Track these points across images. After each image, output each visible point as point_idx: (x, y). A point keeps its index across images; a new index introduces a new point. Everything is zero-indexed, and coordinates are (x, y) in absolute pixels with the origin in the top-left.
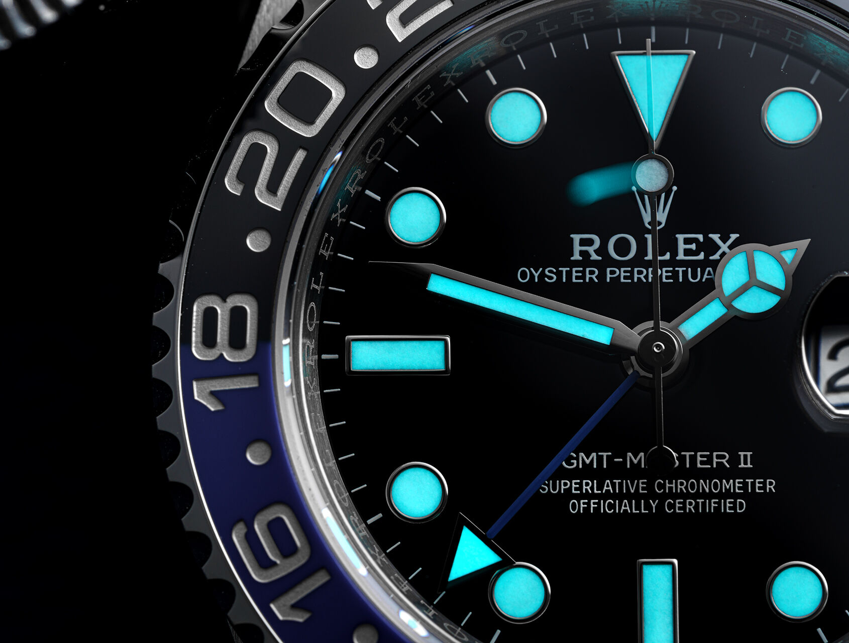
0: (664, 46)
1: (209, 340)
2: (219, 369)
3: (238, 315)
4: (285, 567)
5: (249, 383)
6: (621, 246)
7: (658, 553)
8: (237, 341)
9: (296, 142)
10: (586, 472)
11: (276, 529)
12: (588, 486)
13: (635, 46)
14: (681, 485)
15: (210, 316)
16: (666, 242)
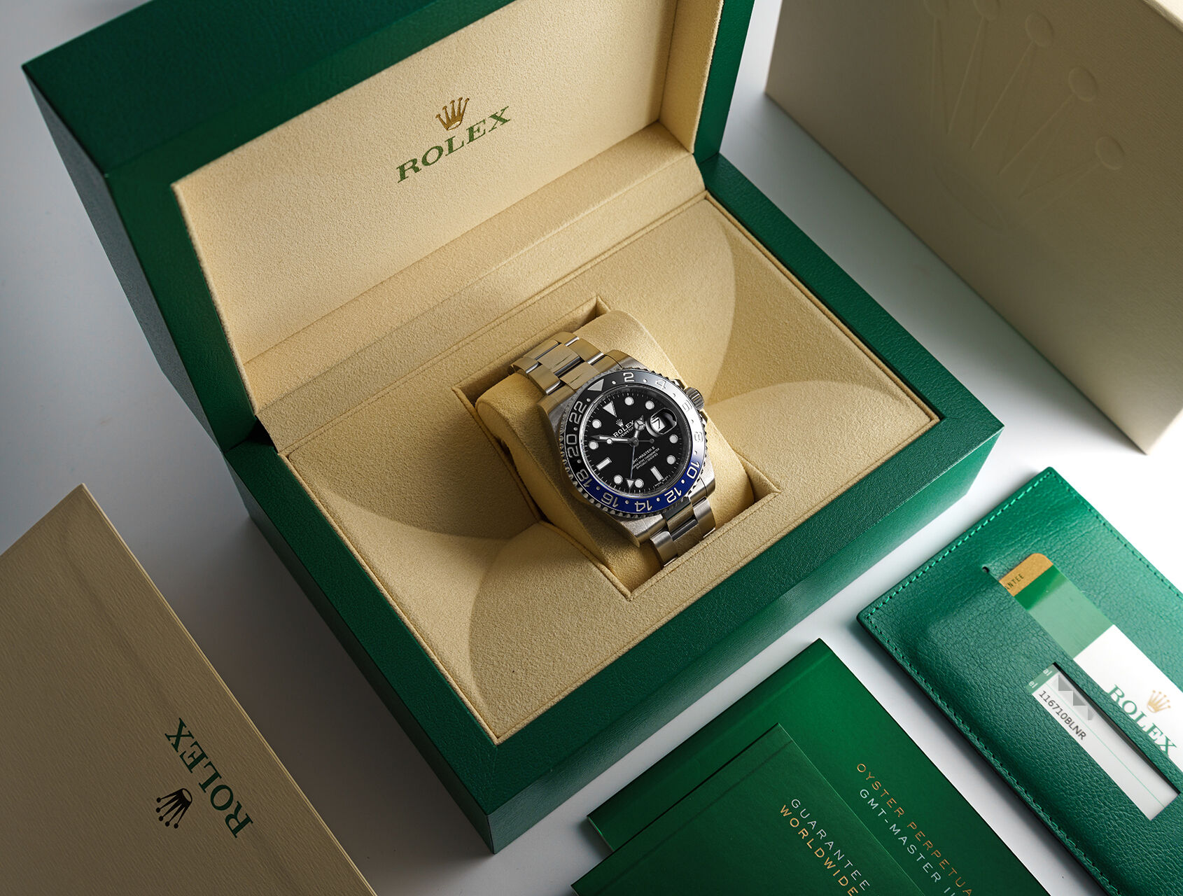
0: (608, 403)
1: (582, 478)
2: (586, 481)
3: (583, 472)
4: (611, 500)
5: (591, 480)
6: (620, 432)
7: (652, 467)
8: (585, 476)
9: (575, 445)
10: (636, 463)
11: (607, 496)
12: (637, 464)
13: (605, 405)
14: (648, 457)
15: (580, 475)
16: (625, 428)
